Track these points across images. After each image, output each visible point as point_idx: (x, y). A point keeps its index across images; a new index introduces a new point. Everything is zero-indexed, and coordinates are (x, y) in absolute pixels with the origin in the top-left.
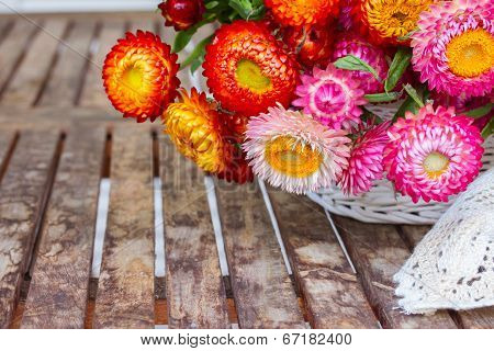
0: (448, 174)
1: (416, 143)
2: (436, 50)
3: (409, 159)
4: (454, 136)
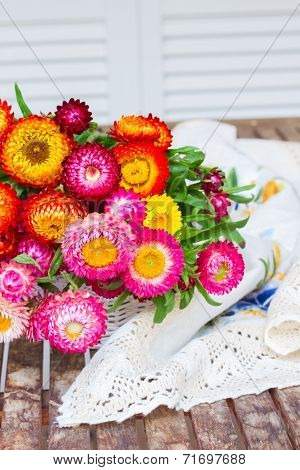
0: (82, 336)
1: (60, 317)
2: (75, 253)
3: (55, 327)
4: (84, 311)
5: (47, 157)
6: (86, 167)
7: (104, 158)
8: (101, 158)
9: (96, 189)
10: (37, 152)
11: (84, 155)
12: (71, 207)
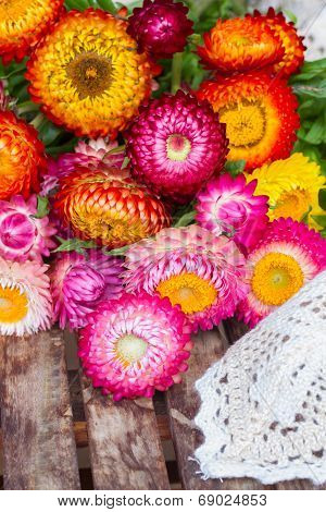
5: (107, 88)
6: (165, 138)
7: (194, 118)
8: (189, 120)
9: (185, 174)
10: (91, 78)
11: (159, 118)
12: (141, 206)
